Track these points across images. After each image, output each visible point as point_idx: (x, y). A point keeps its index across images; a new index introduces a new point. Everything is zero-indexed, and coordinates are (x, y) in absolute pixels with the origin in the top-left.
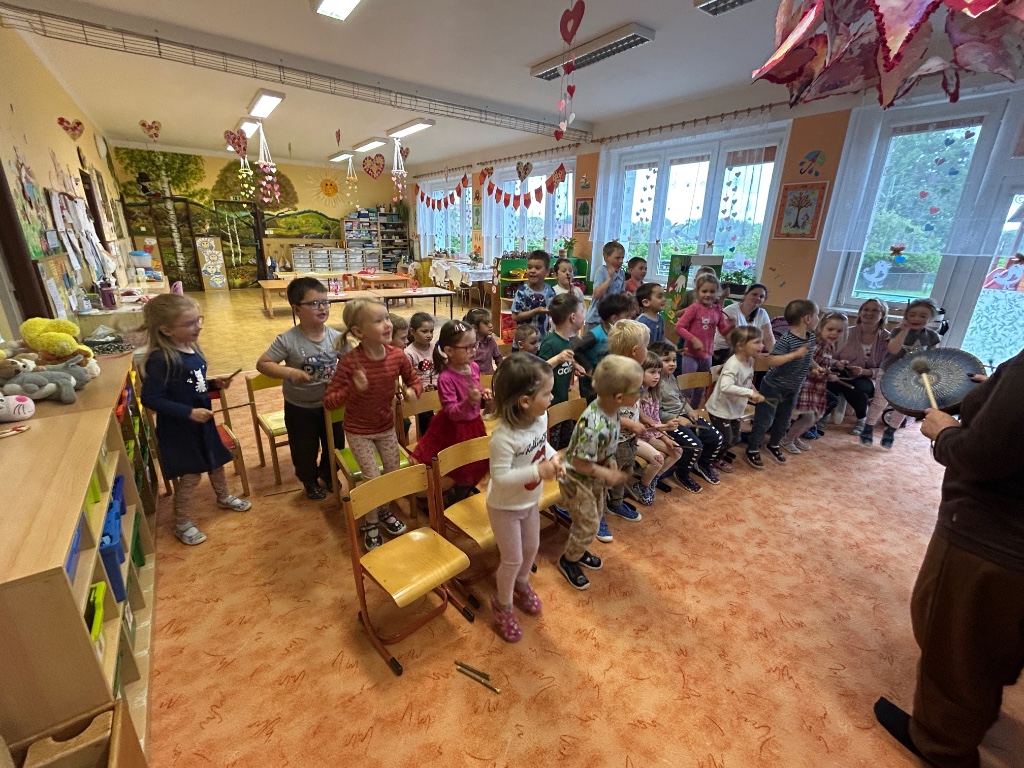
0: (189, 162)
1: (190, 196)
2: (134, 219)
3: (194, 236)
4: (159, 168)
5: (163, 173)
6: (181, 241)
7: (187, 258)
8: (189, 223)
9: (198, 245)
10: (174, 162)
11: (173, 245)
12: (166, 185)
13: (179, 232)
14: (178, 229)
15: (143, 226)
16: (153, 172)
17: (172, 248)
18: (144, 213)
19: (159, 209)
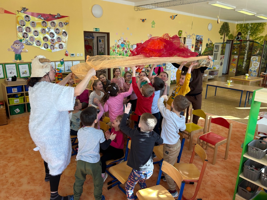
0: (260, 26)
1: (256, 39)
2: (234, 49)
3: (251, 55)
4: (248, 29)
5: (249, 31)
6: (247, 57)
7: (247, 64)
8: (252, 50)
9: (251, 59)
10: (254, 26)
11: (244, 58)
12: (248, 36)
13: (248, 54)
14: (248, 52)
15: (235, 51)
16: (246, 31)
17: (243, 60)
18: (238, 47)
19: (244, 45)
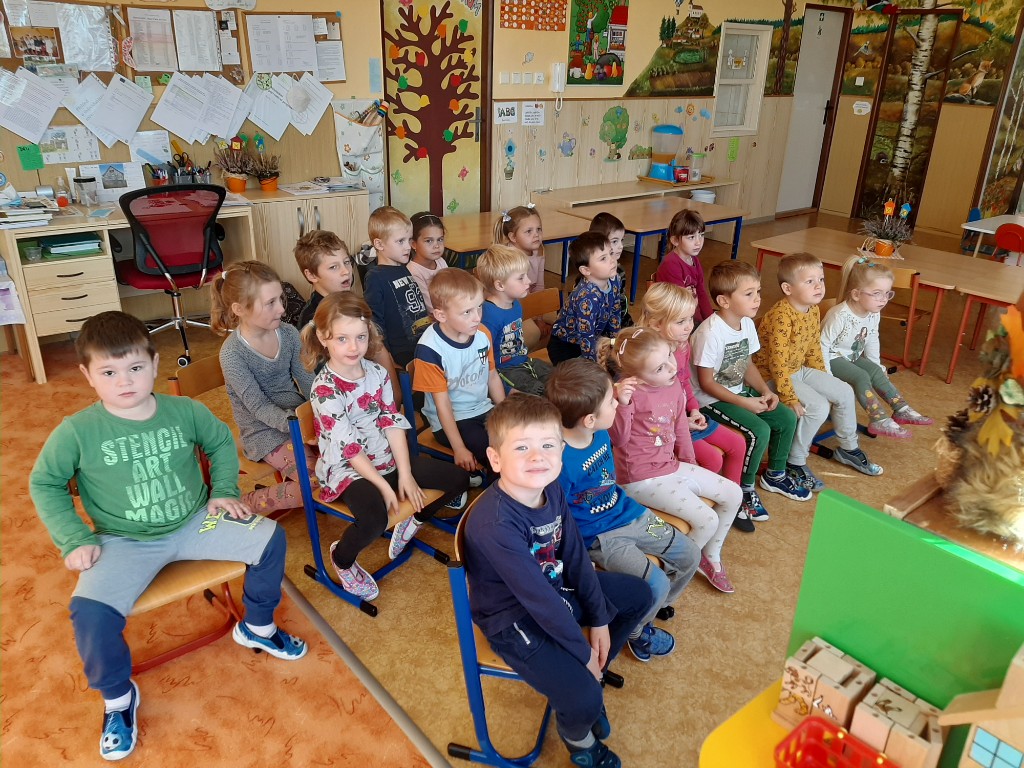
1: (972, 3)
2: (854, 63)
3: (944, 99)
6: (918, 112)
7: (916, 150)
8: (946, 71)
9: (940, 123)
11: (900, 117)
13: (922, 90)
14: (924, 82)
15: (860, 75)
17: (896, 126)
18: (874, 49)
19: (905, 38)
